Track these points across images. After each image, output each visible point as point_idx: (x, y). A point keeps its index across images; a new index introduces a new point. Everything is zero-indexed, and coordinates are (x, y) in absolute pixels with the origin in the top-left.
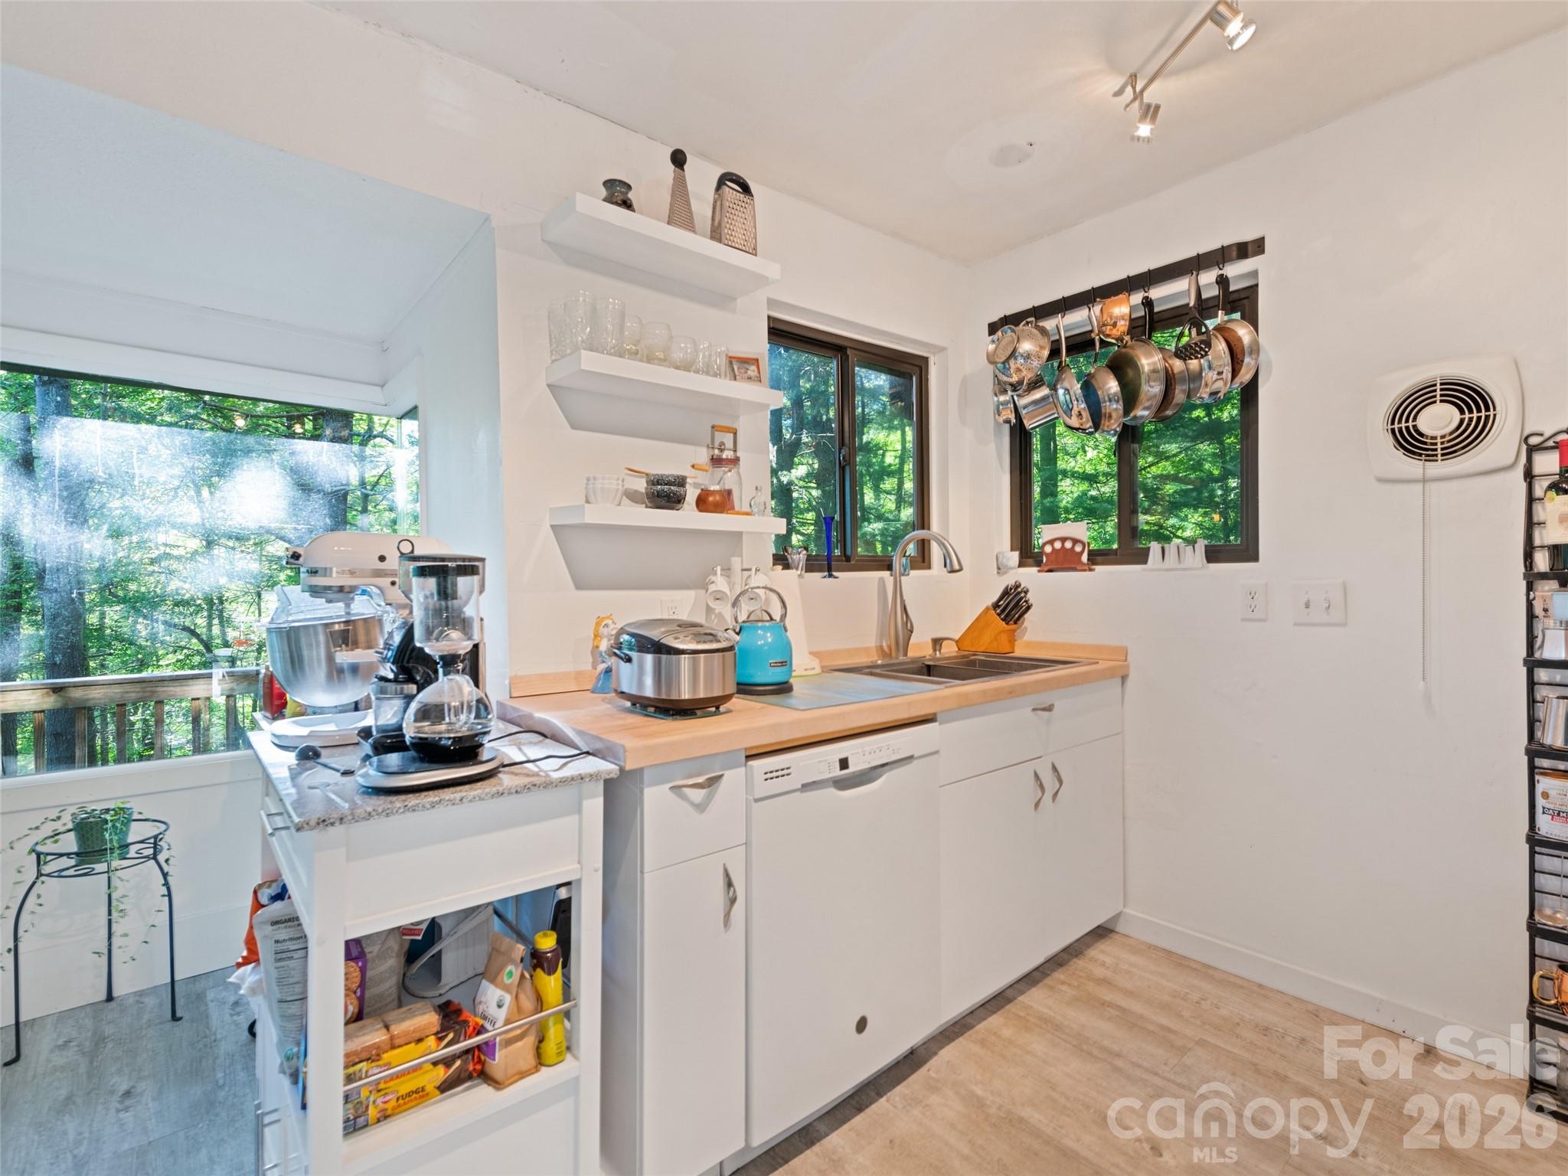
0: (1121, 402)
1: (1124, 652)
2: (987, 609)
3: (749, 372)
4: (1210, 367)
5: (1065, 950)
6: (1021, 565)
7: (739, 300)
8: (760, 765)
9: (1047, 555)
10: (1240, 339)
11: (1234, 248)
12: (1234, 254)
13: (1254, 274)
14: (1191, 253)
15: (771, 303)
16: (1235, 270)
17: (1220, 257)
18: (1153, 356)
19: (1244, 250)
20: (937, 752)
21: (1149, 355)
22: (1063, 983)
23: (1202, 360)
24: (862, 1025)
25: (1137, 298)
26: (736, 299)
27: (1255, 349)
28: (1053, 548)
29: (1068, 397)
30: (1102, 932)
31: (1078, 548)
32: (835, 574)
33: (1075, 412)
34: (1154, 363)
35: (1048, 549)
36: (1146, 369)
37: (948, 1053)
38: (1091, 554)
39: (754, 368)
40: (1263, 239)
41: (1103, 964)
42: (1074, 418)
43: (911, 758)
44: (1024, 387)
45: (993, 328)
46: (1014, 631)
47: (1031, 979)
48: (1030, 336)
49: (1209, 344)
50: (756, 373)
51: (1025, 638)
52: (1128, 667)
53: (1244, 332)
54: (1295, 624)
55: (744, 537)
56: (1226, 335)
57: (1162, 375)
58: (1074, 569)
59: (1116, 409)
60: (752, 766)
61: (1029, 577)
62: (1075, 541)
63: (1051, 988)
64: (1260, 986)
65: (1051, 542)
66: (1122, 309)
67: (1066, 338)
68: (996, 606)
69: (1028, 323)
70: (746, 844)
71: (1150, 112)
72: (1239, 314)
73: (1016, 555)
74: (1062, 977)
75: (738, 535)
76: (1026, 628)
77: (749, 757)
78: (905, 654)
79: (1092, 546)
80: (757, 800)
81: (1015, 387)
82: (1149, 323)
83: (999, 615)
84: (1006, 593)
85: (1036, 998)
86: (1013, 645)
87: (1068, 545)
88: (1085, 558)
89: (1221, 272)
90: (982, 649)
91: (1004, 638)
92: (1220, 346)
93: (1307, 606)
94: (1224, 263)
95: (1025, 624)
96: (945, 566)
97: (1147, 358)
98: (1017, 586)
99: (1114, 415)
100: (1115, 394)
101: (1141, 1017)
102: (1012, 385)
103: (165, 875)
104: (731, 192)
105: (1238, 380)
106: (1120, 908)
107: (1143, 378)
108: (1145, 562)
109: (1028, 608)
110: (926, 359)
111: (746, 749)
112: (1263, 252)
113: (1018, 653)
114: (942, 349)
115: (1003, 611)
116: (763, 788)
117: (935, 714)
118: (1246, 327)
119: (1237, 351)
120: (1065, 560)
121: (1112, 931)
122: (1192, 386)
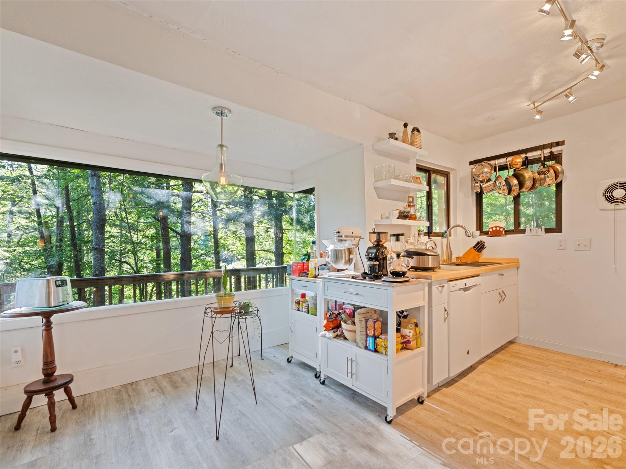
0: (518, 187)
1: (518, 260)
2: (471, 248)
3: (418, 181)
4: (548, 177)
5: (502, 346)
6: (480, 235)
7: (410, 160)
8: (451, 283)
9: (490, 232)
10: (558, 169)
11: (555, 143)
12: (555, 145)
13: (562, 150)
14: (541, 144)
15: (418, 160)
16: (555, 150)
17: (551, 145)
18: (529, 173)
19: (558, 144)
20: (480, 284)
21: (527, 173)
22: (506, 353)
23: (546, 175)
24: (468, 352)
25: (523, 156)
26: (409, 160)
27: (563, 172)
28: (493, 230)
29: (500, 185)
30: (511, 342)
31: (501, 230)
32: (431, 238)
33: (502, 189)
34: (530, 175)
35: (491, 230)
36: (527, 177)
37: (481, 367)
38: (506, 231)
39: (419, 180)
40: (564, 141)
41: (515, 349)
42: (501, 190)
43: (477, 285)
44: (485, 181)
45: (471, 163)
46: (479, 255)
47: (497, 352)
48: (486, 167)
49: (549, 171)
50: (419, 181)
51: (483, 257)
52: (519, 264)
53: (558, 167)
54: (575, 250)
55: (412, 227)
56: (553, 168)
57: (532, 179)
58: (500, 236)
59: (516, 188)
60: (450, 284)
61: (484, 238)
62: (500, 228)
63: (503, 354)
64: (564, 353)
65: (492, 228)
66: (519, 160)
67: (498, 166)
68: (474, 247)
69: (485, 162)
70: (448, 303)
71: (540, 112)
72: (555, 161)
73: (479, 232)
74: (505, 352)
75: (410, 226)
76: (483, 254)
77: (448, 281)
78: (451, 261)
79: (506, 229)
80: (451, 292)
81: (481, 182)
82: (527, 163)
83: (475, 250)
84: (478, 243)
85: (499, 356)
86: (479, 259)
87: (498, 229)
88: (504, 232)
89: (551, 150)
90: (469, 260)
91: (477, 257)
92: (552, 171)
93: (579, 245)
94: (552, 147)
95: (483, 253)
96: (466, 235)
97: (527, 174)
98: (481, 241)
99: (515, 190)
100: (516, 184)
101: (532, 360)
102: (480, 181)
103: (260, 320)
104: (416, 132)
105: (557, 181)
106: (517, 335)
107: (526, 180)
108: (525, 234)
109: (485, 247)
110: (449, 172)
111: (448, 279)
112: (564, 145)
113: (480, 261)
114: (455, 170)
115: (477, 249)
116: (453, 289)
117: (479, 274)
118: (559, 166)
119: (557, 173)
120: (497, 233)
121: (514, 342)
122: (541, 182)
